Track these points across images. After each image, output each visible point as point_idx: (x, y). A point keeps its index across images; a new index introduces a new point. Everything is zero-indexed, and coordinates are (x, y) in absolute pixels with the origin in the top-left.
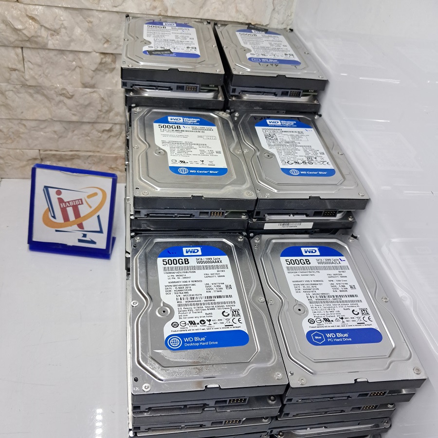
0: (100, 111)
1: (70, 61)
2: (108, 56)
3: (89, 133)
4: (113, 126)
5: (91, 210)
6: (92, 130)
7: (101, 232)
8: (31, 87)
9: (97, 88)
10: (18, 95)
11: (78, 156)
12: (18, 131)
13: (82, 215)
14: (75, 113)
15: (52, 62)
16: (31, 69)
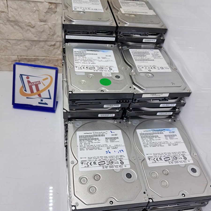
0: (49, 35)
1: (33, 7)
2: (53, 4)
3: (43, 47)
4: (56, 43)
5: (44, 87)
6: (45, 45)
7: (50, 98)
8: (12, 22)
9: (47, 22)
10: (5, 26)
11: (38, 59)
12: (6, 46)
13: (40, 90)
14: (36, 36)
15: (23, 8)
16: (12, 11)
